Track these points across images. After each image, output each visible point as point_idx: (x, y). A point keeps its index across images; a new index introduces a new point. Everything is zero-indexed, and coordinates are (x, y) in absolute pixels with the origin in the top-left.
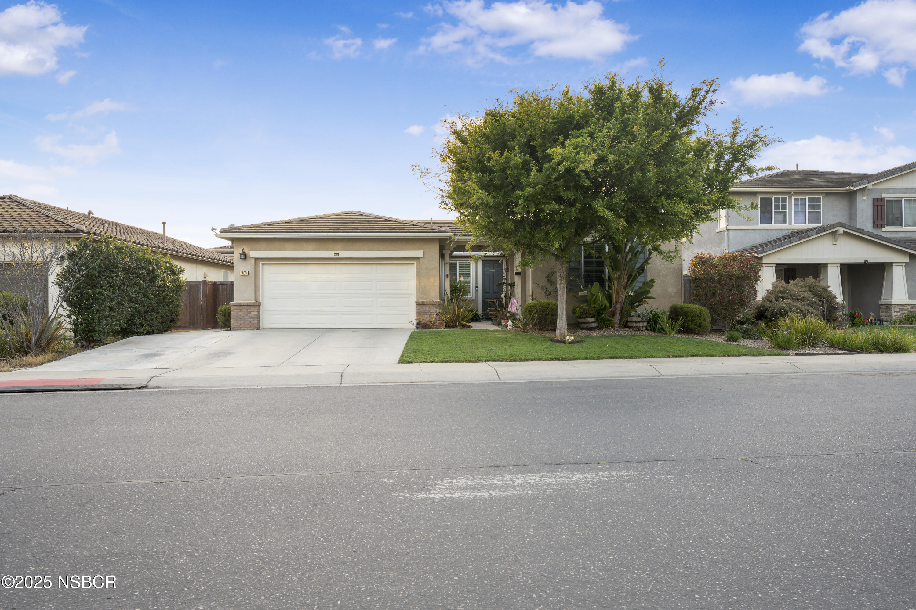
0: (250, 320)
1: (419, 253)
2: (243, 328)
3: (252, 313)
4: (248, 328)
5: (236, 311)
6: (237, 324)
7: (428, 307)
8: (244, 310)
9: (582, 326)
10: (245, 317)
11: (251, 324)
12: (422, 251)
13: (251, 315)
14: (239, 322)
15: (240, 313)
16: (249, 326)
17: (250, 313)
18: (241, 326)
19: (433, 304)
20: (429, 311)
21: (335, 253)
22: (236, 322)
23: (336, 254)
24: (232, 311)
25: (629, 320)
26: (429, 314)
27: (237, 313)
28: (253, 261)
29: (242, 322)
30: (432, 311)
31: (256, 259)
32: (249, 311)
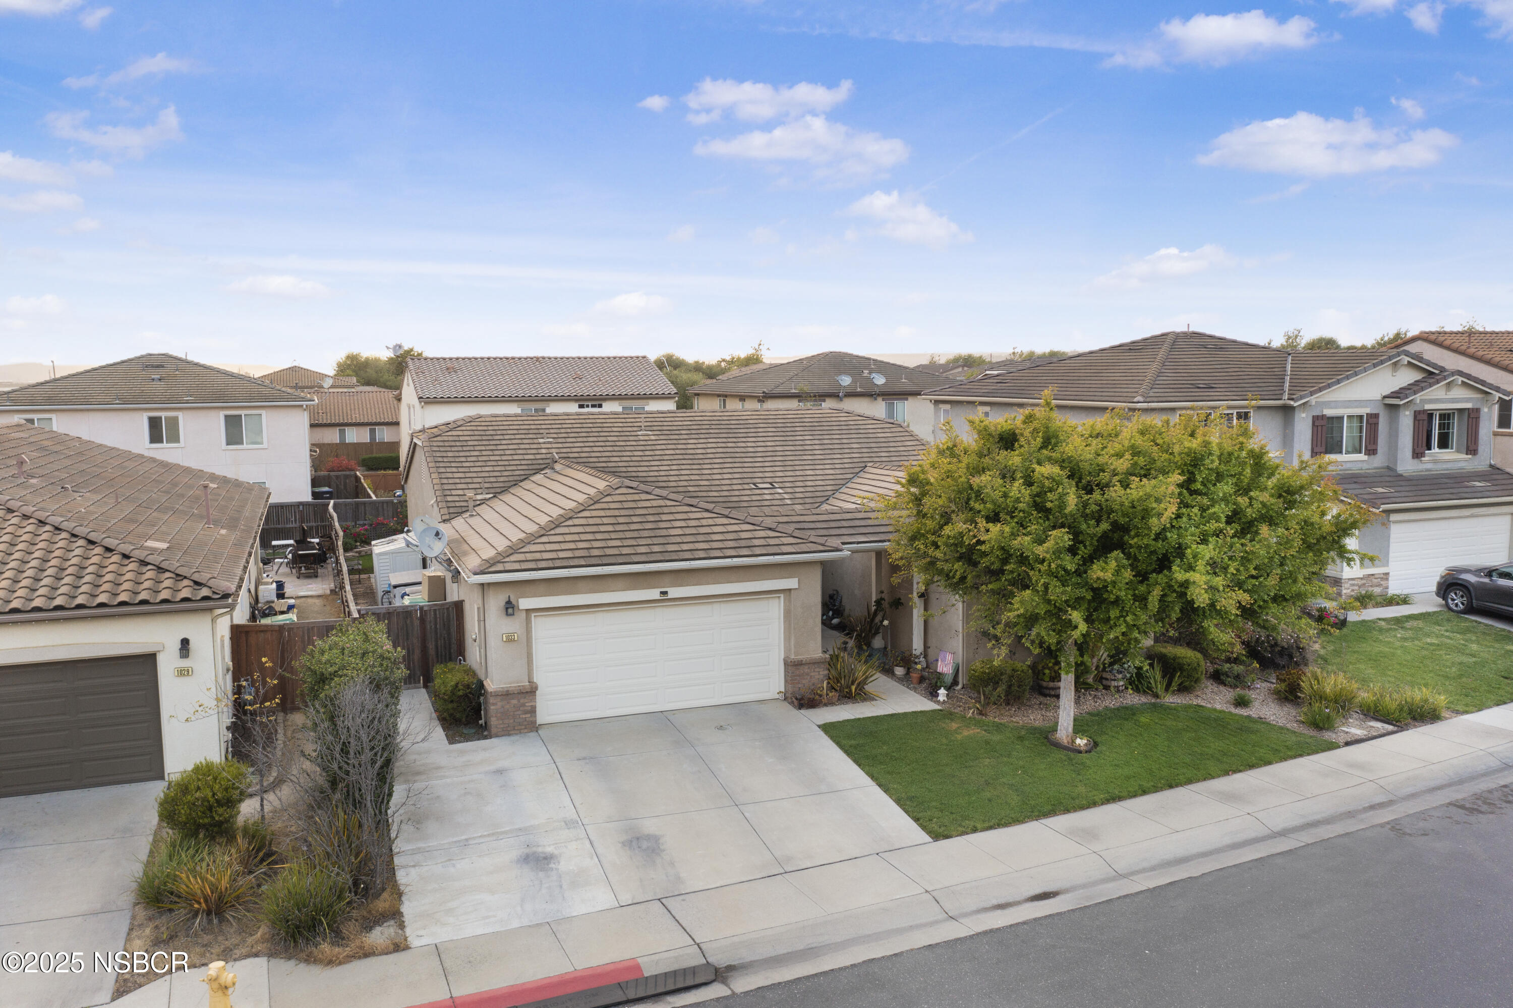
0: (524, 716)
1: (791, 583)
2: (513, 732)
3: (527, 704)
4: (522, 731)
5: (500, 704)
6: (502, 726)
7: (806, 667)
8: (514, 702)
9: (1047, 692)
10: (516, 713)
11: (525, 723)
12: (796, 580)
13: (526, 708)
14: (506, 721)
15: (507, 707)
16: (523, 727)
17: (523, 705)
18: (509, 729)
19: (814, 663)
20: (808, 674)
21: (662, 593)
22: (501, 722)
23: (664, 593)
24: (494, 704)
25: (1104, 676)
26: (809, 677)
27: (503, 707)
28: (524, 614)
29: (512, 721)
30: (812, 674)
31: (527, 610)
32: (522, 701)
